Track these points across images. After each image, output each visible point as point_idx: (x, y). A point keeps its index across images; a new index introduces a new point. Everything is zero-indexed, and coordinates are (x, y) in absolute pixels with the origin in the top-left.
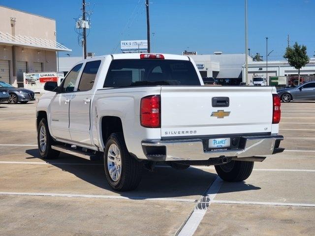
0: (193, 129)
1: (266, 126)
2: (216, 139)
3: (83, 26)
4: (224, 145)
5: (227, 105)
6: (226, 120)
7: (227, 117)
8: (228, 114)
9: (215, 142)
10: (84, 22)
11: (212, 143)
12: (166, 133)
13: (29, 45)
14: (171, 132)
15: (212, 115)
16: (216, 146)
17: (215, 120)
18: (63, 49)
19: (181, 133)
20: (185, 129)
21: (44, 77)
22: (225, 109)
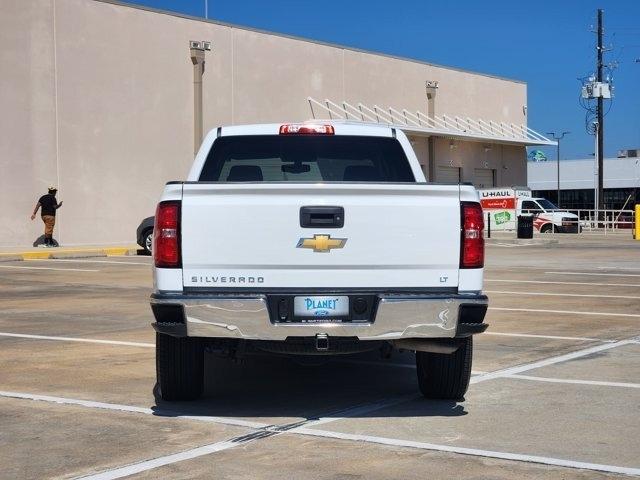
0: (256, 274)
1: (443, 273)
2: (312, 298)
3: (597, 94)
4: (331, 312)
5: (339, 224)
6: (335, 256)
7: (339, 250)
9: (310, 303)
10: (599, 84)
11: (301, 306)
12: (194, 279)
13: (461, 133)
14: (204, 278)
15: (299, 245)
16: (312, 311)
17: (308, 256)
18: (539, 142)
19: (228, 280)
21: (490, 197)
22: (334, 233)
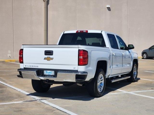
0: (37, 65)
1: (74, 67)
2: (47, 71)
4: (51, 74)
5: (52, 54)
6: (51, 62)
7: (52, 60)
8: (52, 59)
11: (45, 73)
14: (27, 66)
15: (44, 59)
16: (47, 74)
20: (33, 65)
22: (51, 56)
